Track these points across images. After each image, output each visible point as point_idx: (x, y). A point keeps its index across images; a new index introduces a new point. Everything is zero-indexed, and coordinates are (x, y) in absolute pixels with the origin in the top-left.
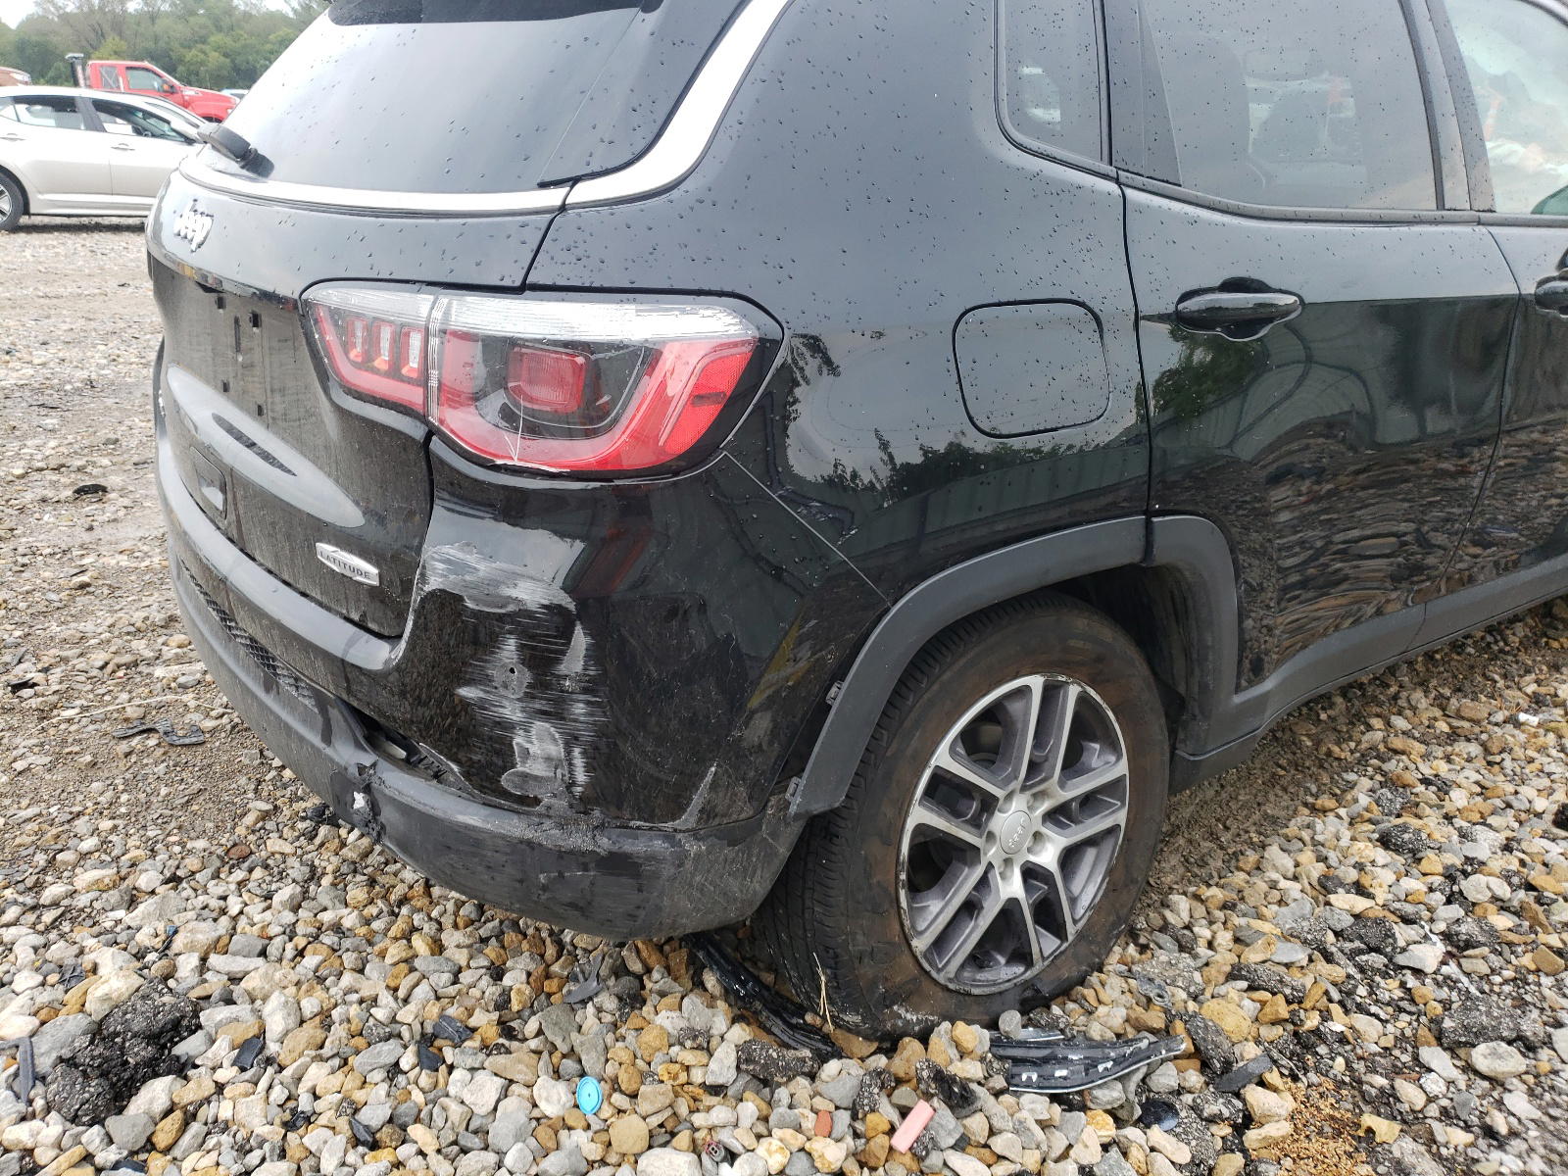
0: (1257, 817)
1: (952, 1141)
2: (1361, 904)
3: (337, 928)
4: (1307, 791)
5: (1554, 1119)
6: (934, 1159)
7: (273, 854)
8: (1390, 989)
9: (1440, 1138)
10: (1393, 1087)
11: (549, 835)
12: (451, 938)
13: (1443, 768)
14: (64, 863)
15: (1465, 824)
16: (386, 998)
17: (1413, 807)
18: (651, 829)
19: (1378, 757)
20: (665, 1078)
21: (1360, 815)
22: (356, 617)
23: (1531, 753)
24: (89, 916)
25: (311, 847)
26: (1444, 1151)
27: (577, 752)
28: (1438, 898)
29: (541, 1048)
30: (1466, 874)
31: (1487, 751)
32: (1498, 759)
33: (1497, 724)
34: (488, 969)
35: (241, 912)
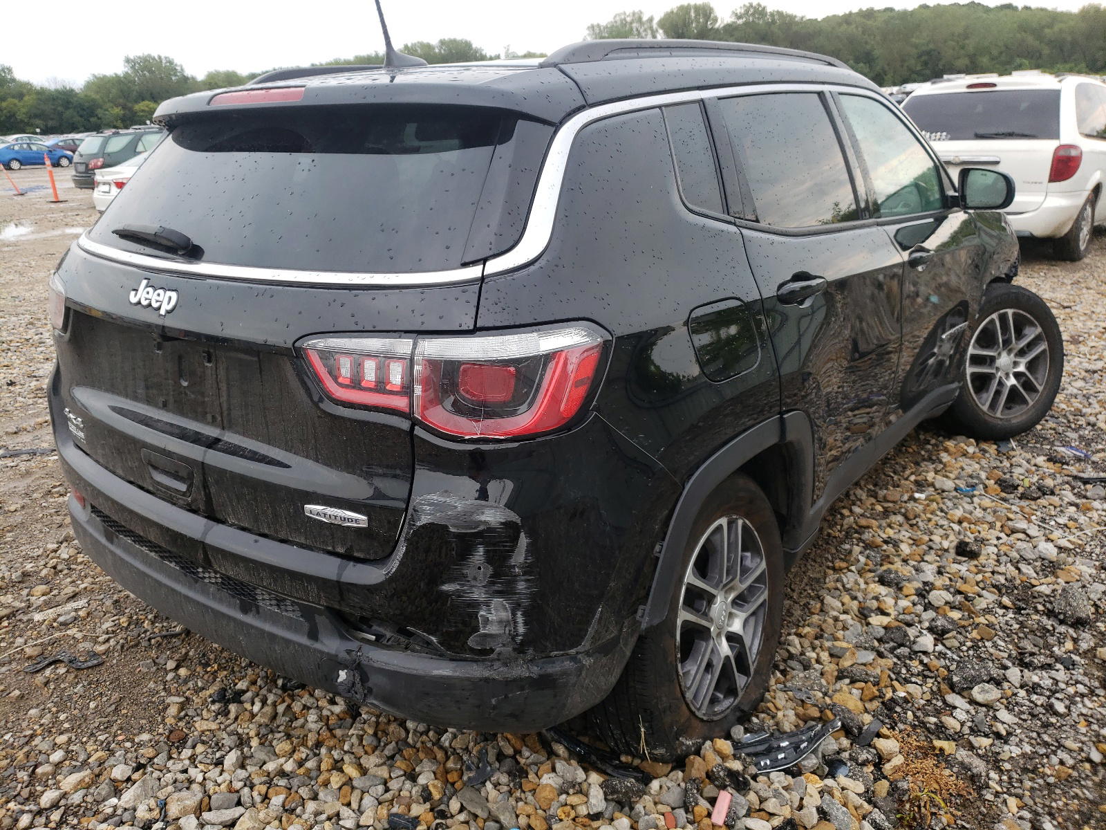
0: (805, 580)
1: (744, 812)
2: (885, 620)
3: (282, 773)
4: (827, 559)
5: (1025, 720)
6: (740, 824)
7: (203, 732)
8: (916, 666)
9: (976, 745)
10: (941, 722)
11: (497, 672)
12: (370, 761)
13: (890, 532)
14: (43, 774)
15: (915, 563)
16: (345, 812)
17: (886, 559)
18: (562, 655)
19: (856, 532)
20: (563, 817)
21: (863, 569)
22: (341, 550)
23: (929, 516)
24: (87, 809)
25: (229, 722)
26: (980, 752)
27: (519, 614)
28: (920, 608)
29: (467, 819)
30: (928, 592)
31: (907, 518)
32: (914, 522)
33: (906, 502)
34: (404, 775)
35: (204, 779)
